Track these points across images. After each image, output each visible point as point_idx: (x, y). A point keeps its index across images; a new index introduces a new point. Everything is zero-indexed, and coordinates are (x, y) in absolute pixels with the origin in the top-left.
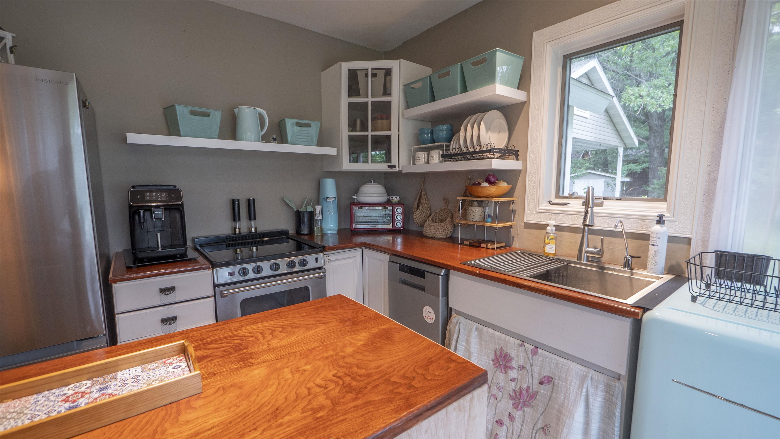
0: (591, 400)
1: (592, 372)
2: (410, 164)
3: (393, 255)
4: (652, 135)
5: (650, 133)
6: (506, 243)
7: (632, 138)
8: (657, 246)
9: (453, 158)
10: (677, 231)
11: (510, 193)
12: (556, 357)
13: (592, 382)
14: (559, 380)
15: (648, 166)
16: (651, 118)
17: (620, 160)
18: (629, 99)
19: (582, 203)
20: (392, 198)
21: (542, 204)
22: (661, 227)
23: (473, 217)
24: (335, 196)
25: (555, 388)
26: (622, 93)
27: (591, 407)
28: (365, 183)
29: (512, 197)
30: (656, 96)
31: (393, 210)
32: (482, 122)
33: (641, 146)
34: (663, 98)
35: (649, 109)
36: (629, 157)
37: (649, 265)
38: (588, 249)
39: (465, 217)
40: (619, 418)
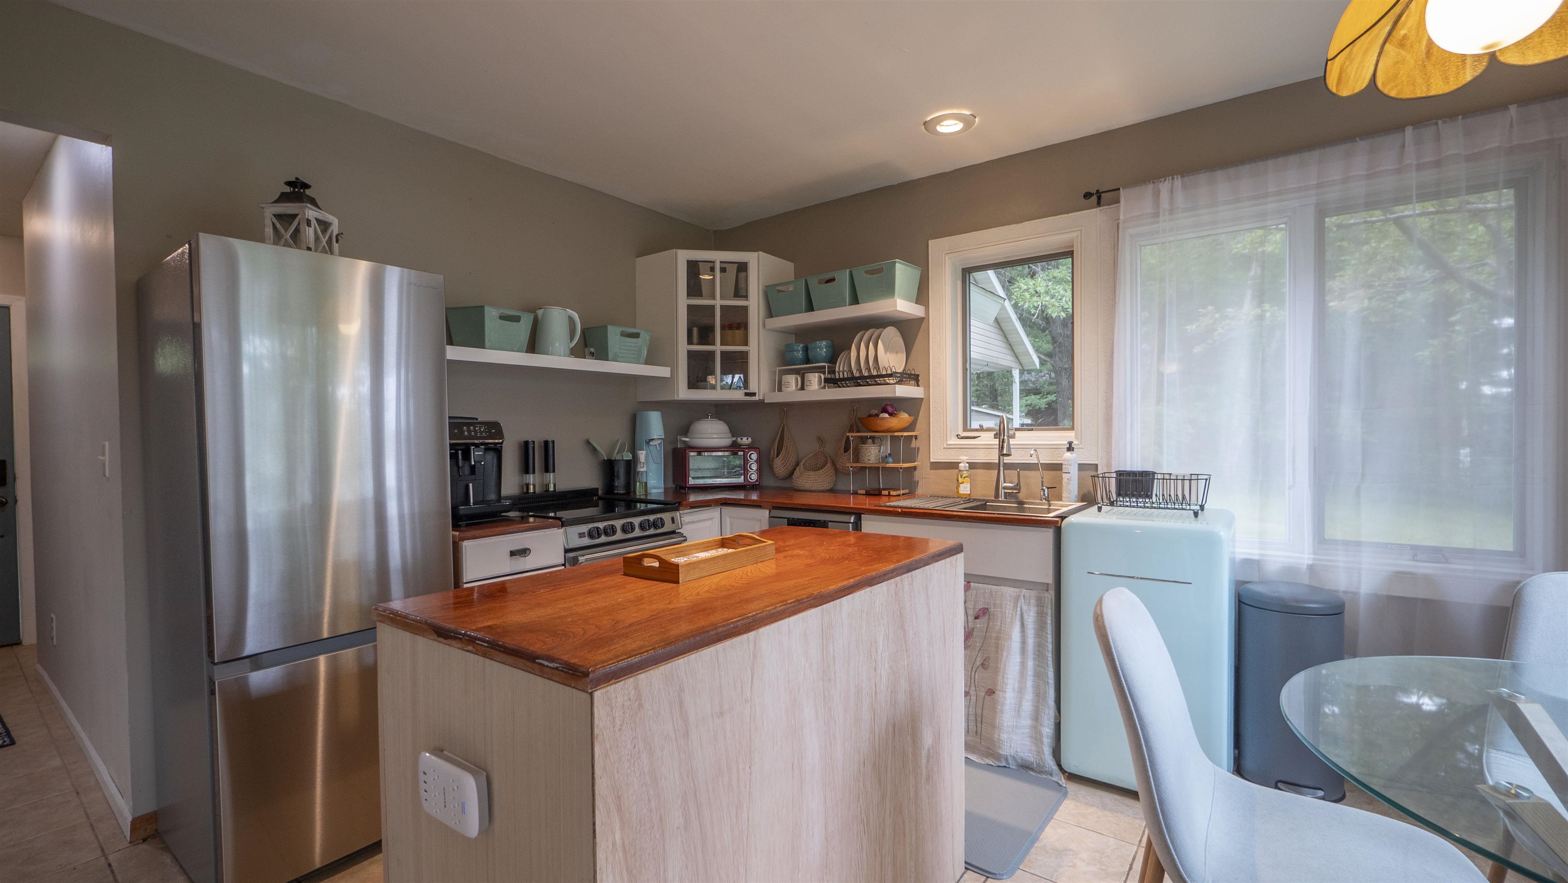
0: (1025, 617)
1: (1024, 590)
2: (775, 392)
3: (775, 508)
4: (1057, 349)
5: (1055, 347)
6: (909, 490)
7: (1029, 355)
8: (1069, 473)
9: (839, 383)
10: (1085, 458)
11: (911, 427)
12: (990, 586)
13: (1024, 600)
14: (994, 608)
15: (1055, 399)
16: (1054, 323)
17: (1016, 388)
18: (1022, 297)
19: (993, 435)
20: (742, 439)
21: (951, 438)
22: (1072, 454)
23: (868, 458)
24: (663, 437)
25: (991, 617)
26: (1012, 287)
27: (1026, 623)
28: (699, 419)
29: (914, 431)
30: (1058, 294)
31: (745, 456)
32: (880, 341)
33: (1042, 368)
34: (1066, 297)
35: (1050, 313)
36: (1027, 384)
37: (1064, 495)
38: (1005, 485)
39: (857, 459)
40: (1051, 625)
